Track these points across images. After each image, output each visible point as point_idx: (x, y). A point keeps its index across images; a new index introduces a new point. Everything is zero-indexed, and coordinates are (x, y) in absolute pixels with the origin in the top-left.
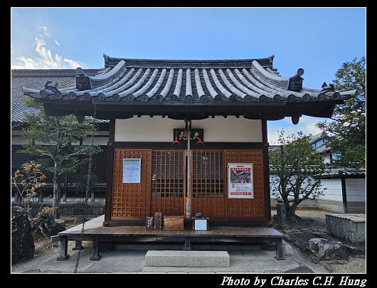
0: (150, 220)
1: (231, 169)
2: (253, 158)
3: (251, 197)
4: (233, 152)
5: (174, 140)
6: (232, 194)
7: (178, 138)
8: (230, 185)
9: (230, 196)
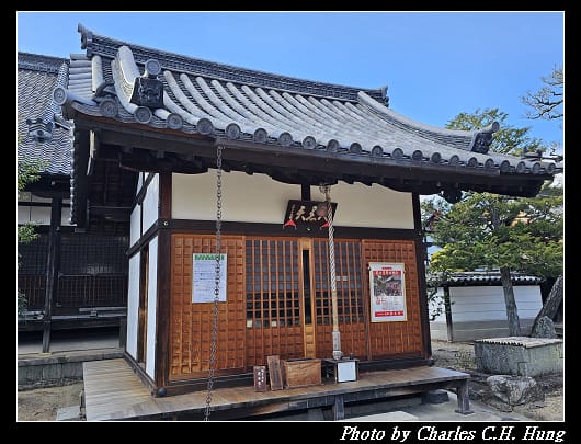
0: (260, 372)
1: (374, 272)
2: (403, 254)
3: (403, 318)
4: (374, 244)
5: (287, 220)
6: (377, 315)
7: (295, 216)
8: (373, 299)
9: (375, 319)
